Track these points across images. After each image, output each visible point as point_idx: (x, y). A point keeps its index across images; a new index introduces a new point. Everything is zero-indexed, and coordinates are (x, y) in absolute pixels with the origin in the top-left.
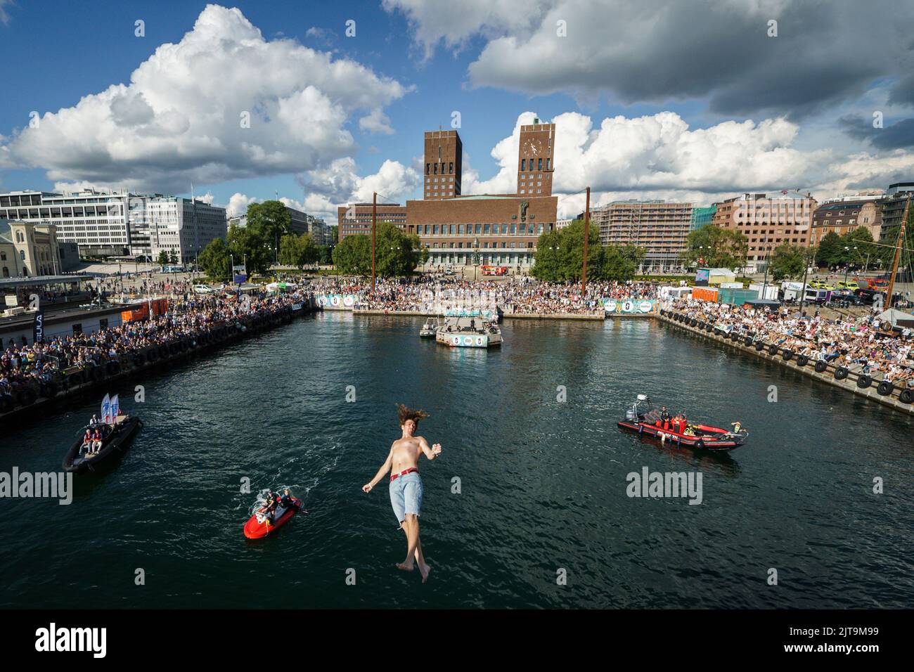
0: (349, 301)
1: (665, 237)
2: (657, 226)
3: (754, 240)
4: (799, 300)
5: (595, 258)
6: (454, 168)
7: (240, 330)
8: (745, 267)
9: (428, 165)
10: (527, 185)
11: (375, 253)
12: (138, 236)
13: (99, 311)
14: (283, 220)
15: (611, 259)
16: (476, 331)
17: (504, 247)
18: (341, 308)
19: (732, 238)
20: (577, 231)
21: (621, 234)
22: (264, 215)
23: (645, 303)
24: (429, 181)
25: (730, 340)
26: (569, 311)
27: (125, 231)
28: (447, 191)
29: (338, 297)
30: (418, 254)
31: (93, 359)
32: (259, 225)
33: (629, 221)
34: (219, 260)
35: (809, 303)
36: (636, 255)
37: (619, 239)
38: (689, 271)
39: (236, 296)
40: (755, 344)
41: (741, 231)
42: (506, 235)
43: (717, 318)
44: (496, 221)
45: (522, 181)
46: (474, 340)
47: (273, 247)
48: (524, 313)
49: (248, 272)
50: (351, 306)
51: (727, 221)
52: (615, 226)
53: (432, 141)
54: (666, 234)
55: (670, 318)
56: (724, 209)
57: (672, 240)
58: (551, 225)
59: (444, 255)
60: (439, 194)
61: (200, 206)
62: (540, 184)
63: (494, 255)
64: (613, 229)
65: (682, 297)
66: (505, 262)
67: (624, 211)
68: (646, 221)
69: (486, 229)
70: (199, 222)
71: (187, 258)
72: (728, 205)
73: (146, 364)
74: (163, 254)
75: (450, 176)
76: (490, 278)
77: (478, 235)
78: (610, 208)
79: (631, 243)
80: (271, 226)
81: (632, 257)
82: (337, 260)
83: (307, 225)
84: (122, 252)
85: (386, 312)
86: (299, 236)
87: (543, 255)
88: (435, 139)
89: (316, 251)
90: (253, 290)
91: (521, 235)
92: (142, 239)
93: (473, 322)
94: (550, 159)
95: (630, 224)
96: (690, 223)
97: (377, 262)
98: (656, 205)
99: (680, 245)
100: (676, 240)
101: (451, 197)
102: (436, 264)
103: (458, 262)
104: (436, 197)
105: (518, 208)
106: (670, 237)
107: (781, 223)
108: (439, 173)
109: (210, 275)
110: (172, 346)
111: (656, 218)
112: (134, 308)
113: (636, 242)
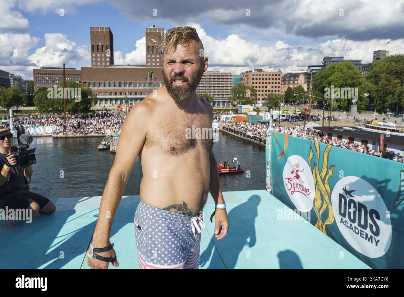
0: (49, 129)
2: (218, 84)
3: (259, 91)
4: (279, 119)
6: (109, 48)
8: (257, 104)
9: (93, 46)
10: (151, 60)
17: (141, 95)
18: (44, 135)
19: (250, 90)
21: (201, 88)
23: (215, 124)
24: (94, 55)
25: (253, 140)
28: (106, 62)
29: (41, 128)
30: (91, 99)
33: (204, 81)
35: (283, 120)
37: (200, 91)
38: (233, 107)
40: (263, 141)
41: (254, 87)
42: (142, 88)
43: (247, 130)
44: (136, 80)
45: (149, 58)
50: (51, 133)
51: (247, 82)
53: (95, 32)
54: (222, 88)
55: (227, 130)
56: (246, 76)
57: (224, 91)
59: (106, 100)
60: (101, 63)
62: (158, 60)
63: (136, 99)
65: (231, 120)
68: (212, 81)
69: (130, 84)
72: (247, 74)
75: (107, 53)
77: (126, 88)
79: (206, 92)
82: (38, 104)
83: (9, 80)
85: (75, 136)
88: (96, 31)
91: (150, 88)
96: (232, 83)
97: (66, 105)
98: (216, 73)
99: (228, 93)
100: (226, 91)
101: (108, 66)
102: (101, 105)
103: (115, 104)
104: (99, 65)
105: (147, 73)
106: (224, 89)
107: (269, 83)
108: (100, 52)
111: (216, 80)
113: (208, 92)
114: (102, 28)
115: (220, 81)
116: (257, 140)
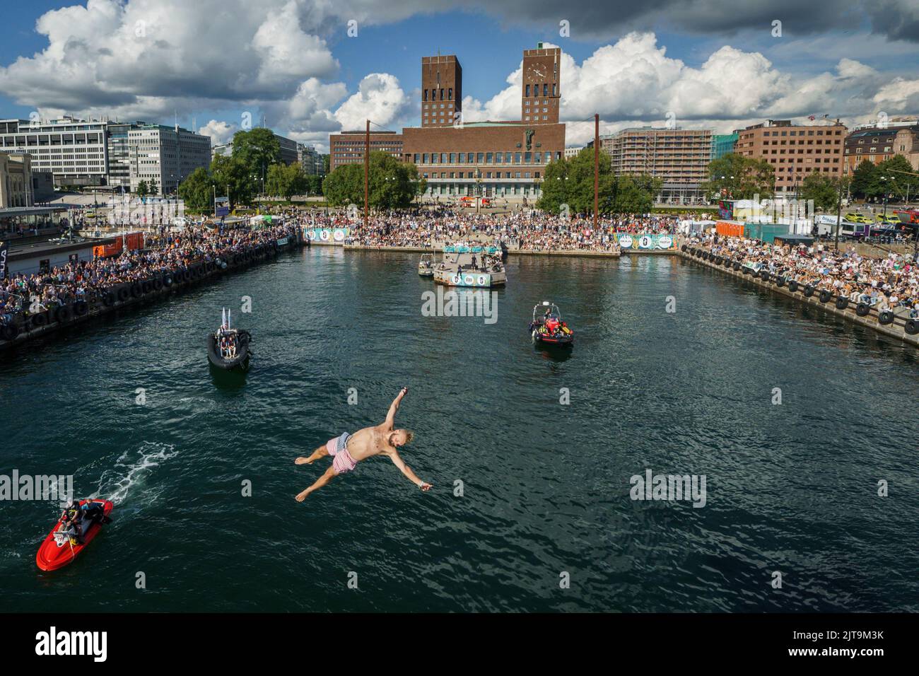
0: (340, 234)
1: (684, 167)
2: (675, 155)
3: (781, 170)
4: (835, 235)
5: (608, 189)
6: (454, 94)
7: (219, 267)
8: (773, 199)
9: (426, 91)
10: (532, 111)
11: (369, 184)
12: (117, 165)
13: (69, 245)
14: (270, 148)
15: (625, 190)
16: (477, 268)
17: (509, 177)
18: (331, 243)
19: (757, 167)
20: (587, 161)
21: (635, 164)
22: (251, 143)
23: (663, 239)
24: (427, 107)
25: (760, 279)
26: (582, 247)
27: (104, 159)
28: (447, 118)
29: (327, 231)
30: (416, 185)
31: (58, 297)
32: (246, 154)
33: (643, 149)
34: (200, 191)
35: (846, 238)
36: (653, 186)
37: (634, 169)
38: (712, 203)
39: (217, 230)
40: (787, 284)
41: (766, 161)
42: (510, 164)
43: (744, 255)
44: (500, 150)
45: (527, 107)
46: (476, 279)
47: (259, 177)
48: (530, 249)
49: (232, 204)
51: (751, 149)
52: (628, 155)
53: (430, 66)
54: (685, 163)
55: (693, 254)
56: (747, 136)
57: (691, 169)
58: (559, 153)
59: (443, 186)
60: (438, 121)
61: (183, 134)
62: (546, 110)
63: (498, 186)
64: (626, 158)
65: (704, 231)
66: (510, 193)
67: (638, 138)
68: (662, 149)
69: (488, 158)
70: (181, 150)
71: (167, 188)
72: (751, 132)
73: (116, 303)
74: (142, 184)
75: (449, 102)
76: (494, 210)
77: (481, 165)
78: (623, 136)
79: (646, 173)
80: (258, 155)
81: (649, 188)
82: (328, 190)
83: (296, 154)
84: (98, 183)
85: (380, 248)
86: (287, 165)
87: (551, 186)
88: (432, 64)
89: (305, 181)
90: (236, 223)
91: (527, 165)
92: (121, 168)
93: (474, 259)
94: (556, 84)
95: (645, 152)
96: (710, 151)
97: (371, 193)
98: (672, 133)
99: (700, 175)
100: (695, 169)
102: (435, 195)
103: (459, 193)
104: (434, 125)
105: (522, 136)
106: (690, 166)
107: (809, 152)
108: (437, 99)
109: (191, 207)
110: (144, 284)
111: (673, 146)
112: (106, 242)
113: (652, 172)
114: (442, 57)
115: (681, 149)
116: (771, 281)
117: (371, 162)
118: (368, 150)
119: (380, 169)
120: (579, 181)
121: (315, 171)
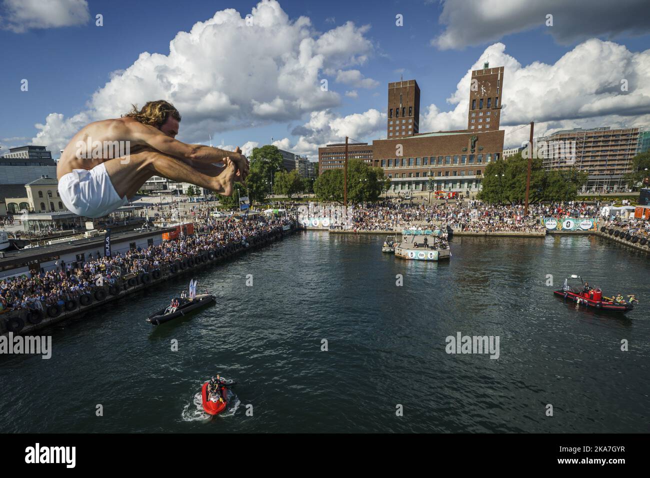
0: (326, 222)
1: (609, 160)
2: (602, 151)
5: (538, 182)
6: (413, 111)
7: (244, 246)
9: (391, 110)
10: (477, 121)
11: (347, 184)
13: (147, 233)
14: (276, 160)
15: (554, 183)
16: (428, 247)
17: (455, 175)
18: (320, 228)
22: (262, 156)
23: (585, 222)
24: (391, 123)
26: (512, 229)
28: (407, 130)
29: (317, 220)
30: (382, 183)
31: (143, 267)
32: (259, 164)
36: (579, 178)
38: (633, 191)
39: (242, 220)
42: (457, 165)
44: (448, 154)
45: (473, 118)
46: (427, 255)
47: (269, 180)
48: (471, 231)
49: (251, 201)
50: (328, 227)
53: (395, 90)
54: (611, 158)
55: (611, 234)
57: (616, 162)
58: (498, 155)
59: (403, 183)
60: (400, 133)
62: (488, 120)
63: (446, 182)
66: (456, 188)
68: (590, 147)
69: (438, 162)
73: (179, 271)
74: (192, 189)
75: (409, 118)
76: (443, 201)
77: (433, 166)
80: (267, 165)
81: (575, 181)
82: (317, 190)
83: (294, 163)
84: (162, 189)
85: (355, 231)
86: (288, 172)
87: (490, 181)
88: (396, 88)
89: (301, 183)
90: (254, 215)
91: (470, 165)
93: (426, 240)
94: (499, 98)
96: (636, 147)
97: (348, 192)
98: (601, 132)
99: (625, 167)
101: (410, 136)
102: (397, 191)
103: (416, 188)
104: (397, 136)
105: (468, 142)
106: (615, 160)
108: (400, 116)
109: (224, 204)
110: (196, 258)
111: (601, 144)
112: (170, 230)
113: (579, 166)
114: (404, 82)
117: (348, 168)
118: (346, 159)
119: (355, 173)
120: (514, 176)
121: (308, 175)
